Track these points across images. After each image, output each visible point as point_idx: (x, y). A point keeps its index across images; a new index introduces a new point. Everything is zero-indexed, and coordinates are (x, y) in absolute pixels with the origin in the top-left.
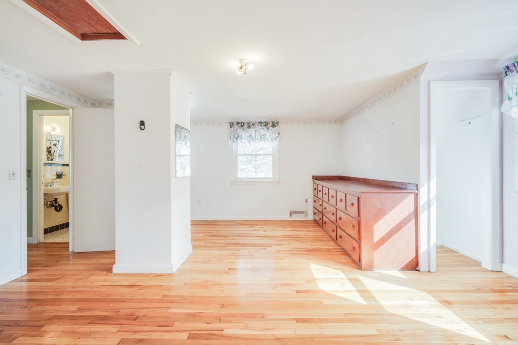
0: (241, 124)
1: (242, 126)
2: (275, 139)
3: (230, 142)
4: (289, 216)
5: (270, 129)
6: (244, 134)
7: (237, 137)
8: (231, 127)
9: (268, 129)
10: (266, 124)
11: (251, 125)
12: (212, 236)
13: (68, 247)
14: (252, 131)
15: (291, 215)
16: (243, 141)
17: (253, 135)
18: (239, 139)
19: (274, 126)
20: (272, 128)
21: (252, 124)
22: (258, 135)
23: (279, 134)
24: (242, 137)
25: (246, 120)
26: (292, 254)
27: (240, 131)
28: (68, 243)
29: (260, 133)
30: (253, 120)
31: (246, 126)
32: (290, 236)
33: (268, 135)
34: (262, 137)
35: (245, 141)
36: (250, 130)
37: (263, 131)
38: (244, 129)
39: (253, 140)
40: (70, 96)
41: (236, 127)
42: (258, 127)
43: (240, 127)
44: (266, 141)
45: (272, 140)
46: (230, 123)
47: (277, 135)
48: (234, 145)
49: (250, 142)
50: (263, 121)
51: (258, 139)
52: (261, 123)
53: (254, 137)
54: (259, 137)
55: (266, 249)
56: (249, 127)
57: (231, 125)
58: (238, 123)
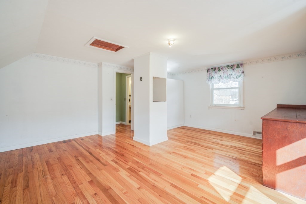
0: (214, 69)
1: (214, 70)
2: (240, 76)
3: (207, 81)
4: (253, 134)
5: (235, 70)
6: (216, 75)
7: (211, 78)
8: (208, 72)
9: (233, 70)
10: (232, 67)
11: (220, 69)
12: (186, 136)
13: (131, 128)
14: (221, 73)
15: (254, 134)
16: (215, 80)
17: (222, 75)
18: (213, 79)
19: (238, 66)
20: (236, 69)
21: (222, 68)
22: (226, 75)
23: (243, 72)
24: (215, 78)
25: (217, 66)
26: (220, 157)
27: (213, 74)
28: (130, 126)
29: (227, 73)
30: (222, 65)
31: (217, 70)
32: (235, 147)
33: (233, 74)
34: (229, 76)
35: (217, 80)
36: (220, 72)
37: (230, 72)
38: (216, 72)
39: (222, 79)
40: (130, 69)
41: (211, 71)
42: (226, 70)
43: (213, 71)
44: (232, 79)
45: (237, 77)
46: (207, 69)
47: (241, 73)
48: (209, 83)
49: (219, 81)
50: (230, 64)
51: (226, 78)
52: (228, 66)
53: (222, 77)
54: (226, 76)
55: (206, 150)
56: (219, 70)
57: (208, 70)
58: (212, 69)
